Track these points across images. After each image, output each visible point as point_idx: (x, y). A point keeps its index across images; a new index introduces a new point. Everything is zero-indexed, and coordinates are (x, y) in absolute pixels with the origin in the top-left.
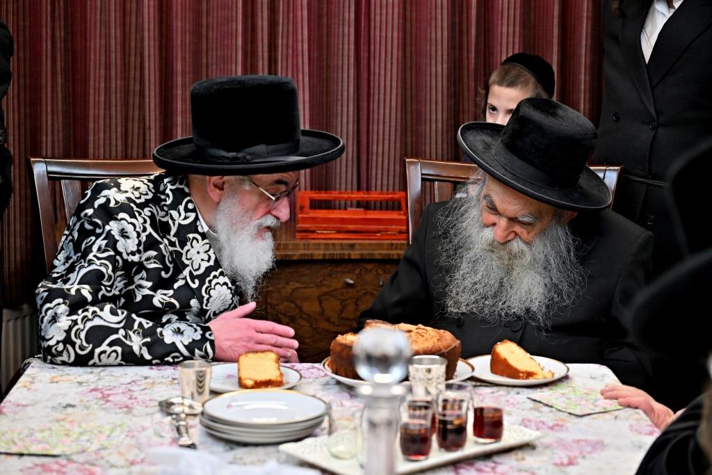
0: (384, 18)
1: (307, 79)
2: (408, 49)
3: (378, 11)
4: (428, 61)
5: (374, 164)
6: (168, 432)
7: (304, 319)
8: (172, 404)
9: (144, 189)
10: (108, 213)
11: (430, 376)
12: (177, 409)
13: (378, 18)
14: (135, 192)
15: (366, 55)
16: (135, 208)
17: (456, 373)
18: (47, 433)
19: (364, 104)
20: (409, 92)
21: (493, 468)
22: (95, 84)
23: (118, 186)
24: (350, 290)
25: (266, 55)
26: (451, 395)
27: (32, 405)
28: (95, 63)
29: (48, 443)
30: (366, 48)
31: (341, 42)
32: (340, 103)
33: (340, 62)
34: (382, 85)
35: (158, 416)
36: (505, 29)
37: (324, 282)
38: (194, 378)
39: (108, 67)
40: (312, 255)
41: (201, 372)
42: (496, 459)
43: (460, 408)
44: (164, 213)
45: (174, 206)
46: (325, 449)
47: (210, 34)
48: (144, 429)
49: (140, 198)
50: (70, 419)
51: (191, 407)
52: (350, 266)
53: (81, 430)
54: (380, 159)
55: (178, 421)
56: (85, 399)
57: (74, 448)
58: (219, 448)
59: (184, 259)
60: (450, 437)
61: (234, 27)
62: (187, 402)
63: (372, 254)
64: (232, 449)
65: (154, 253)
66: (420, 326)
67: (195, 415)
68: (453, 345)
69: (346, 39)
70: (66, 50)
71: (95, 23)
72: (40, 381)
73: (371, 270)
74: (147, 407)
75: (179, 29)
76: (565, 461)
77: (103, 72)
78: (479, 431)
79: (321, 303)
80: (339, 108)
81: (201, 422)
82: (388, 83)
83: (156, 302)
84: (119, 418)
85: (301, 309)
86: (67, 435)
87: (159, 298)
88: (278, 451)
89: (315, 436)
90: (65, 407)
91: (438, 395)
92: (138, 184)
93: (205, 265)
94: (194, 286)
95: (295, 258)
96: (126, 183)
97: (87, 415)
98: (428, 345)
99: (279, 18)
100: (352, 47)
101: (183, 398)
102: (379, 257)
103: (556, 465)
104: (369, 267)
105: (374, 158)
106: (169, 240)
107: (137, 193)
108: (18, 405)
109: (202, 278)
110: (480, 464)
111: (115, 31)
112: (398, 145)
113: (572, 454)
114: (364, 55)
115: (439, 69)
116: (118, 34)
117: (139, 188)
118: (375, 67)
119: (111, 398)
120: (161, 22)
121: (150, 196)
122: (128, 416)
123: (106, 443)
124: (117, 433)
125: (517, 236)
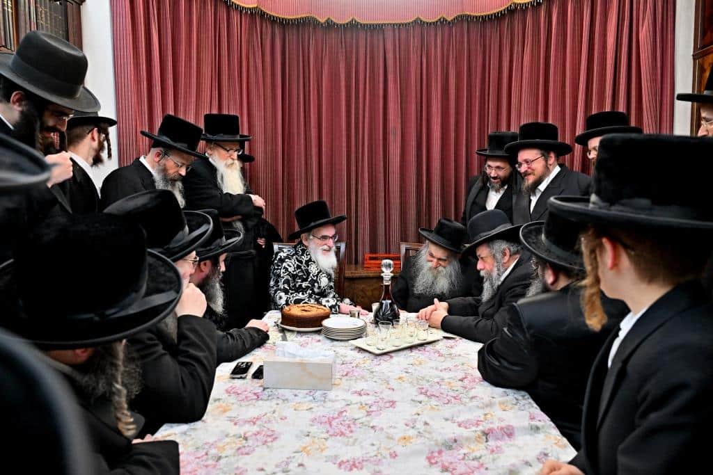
10: (282, 261)
16: (290, 257)
23: (283, 251)
44: (300, 257)
45: (302, 255)
54: (393, 243)
88: (348, 343)
89: (362, 338)
93: (317, 271)
94: (315, 279)
109: (317, 276)
112: (399, 239)
125: (440, 265)
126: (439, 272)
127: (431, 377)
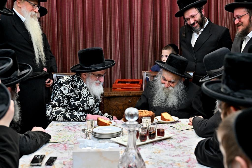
0: (137, 38)
1: (119, 53)
2: (143, 46)
3: (136, 37)
4: (148, 48)
5: (136, 73)
6: (84, 136)
7: (119, 110)
8: (85, 130)
9: (69, 78)
11: (147, 122)
12: (86, 131)
13: (136, 38)
14: (67, 79)
15: (133, 47)
16: (67, 83)
17: (154, 121)
18: (55, 137)
19: (133, 59)
20: (143, 56)
21: (162, 143)
22: (68, 56)
23: (63, 78)
24: (130, 103)
25: (109, 48)
26: (152, 126)
27: (52, 131)
28: (68, 51)
29: (55, 139)
30: (133, 45)
31: (127, 44)
32: (127, 59)
33: (127, 49)
34: (137, 54)
35: (82, 132)
36: (166, 40)
37: (124, 101)
38: (90, 123)
39: (71, 51)
40: (121, 95)
41: (92, 122)
42: (163, 141)
43: (154, 129)
44: (75, 84)
46: (121, 139)
47: (96, 43)
48: (78, 135)
49: (68, 80)
50: (61, 134)
51: (90, 130)
52: (130, 97)
53: (63, 136)
54: (137, 72)
55: (86, 134)
56: (64, 129)
57: (62, 140)
58: (96, 140)
59: (81, 94)
60: (152, 136)
61: (101, 41)
62: (89, 129)
63: (135, 94)
64: (99, 140)
65: (73, 93)
66: (145, 110)
67: (91, 132)
68: (153, 114)
69: (128, 43)
70: (61, 48)
71: (68, 41)
72: (54, 125)
73: (135, 98)
74: (79, 131)
75: (88, 42)
76: (180, 141)
77: (70, 53)
78: (159, 135)
79: (123, 106)
80: (127, 60)
81: (92, 134)
82: (138, 54)
83: (76, 104)
84: (73, 133)
85: (118, 108)
86: (60, 137)
87: (77, 103)
88: (110, 140)
89: (119, 136)
90: (60, 131)
91: (149, 126)
92: (68, 77)
94: (85, 99)
95: (117, 96)
96: (65, 77)
97: (65, 133)
98: (147, 114)
99: (112, 39)
100: (130, 45)
101: (88, 128)
102: (137, 95)
103: (177, 142)
104: (135, 97)
105: (136, 72)
106: (77, 90)
107: (68, 79)
108: (48, 131)
110: (159, 142)
111: (73, 43)
112: (141, 68)
113: (181, 140)
114: (132, 47)
115: (151, 50)
116: (74, 44)
117: (68, 78)
118: (135, 50)
119: (71, 129)
120: (84, 41)
121: (71, 80)
122: (75, 133)
123: (69, 139)
124: (72, 137)
125: (170, 86)
126: (169, 91)
127: (166, 161)
